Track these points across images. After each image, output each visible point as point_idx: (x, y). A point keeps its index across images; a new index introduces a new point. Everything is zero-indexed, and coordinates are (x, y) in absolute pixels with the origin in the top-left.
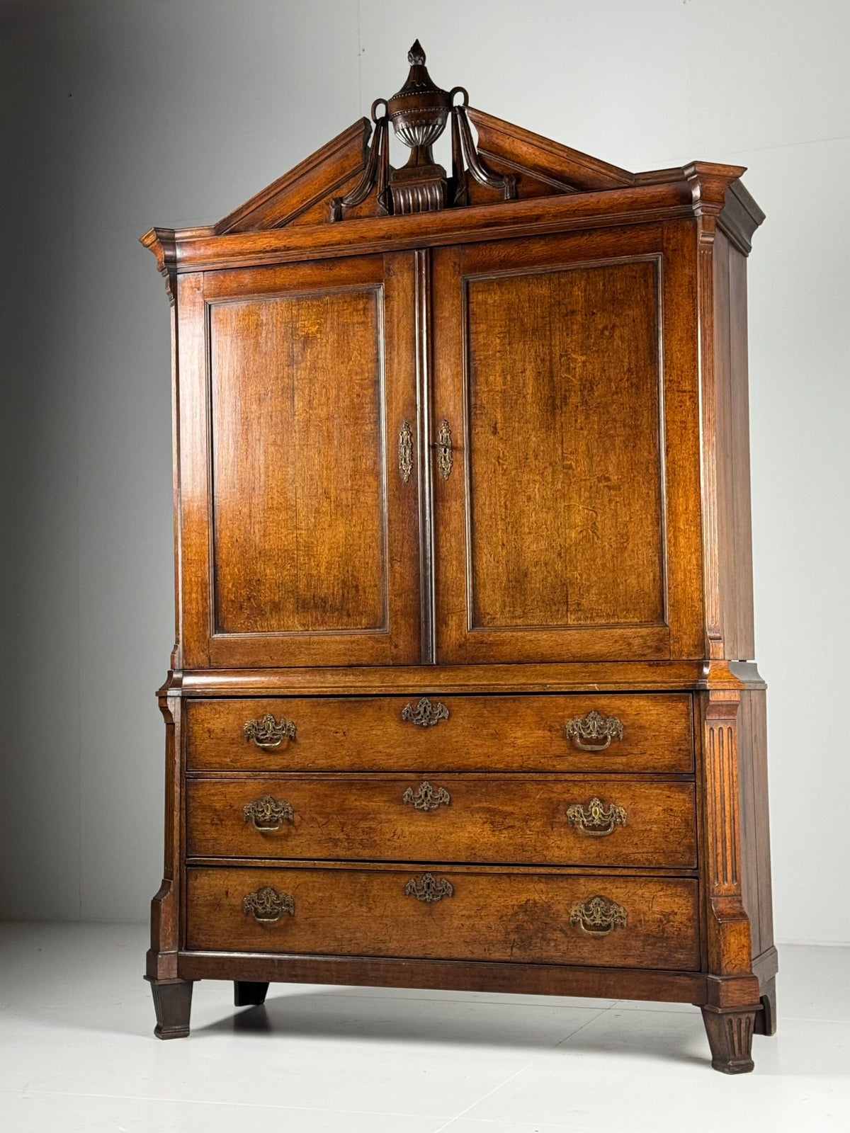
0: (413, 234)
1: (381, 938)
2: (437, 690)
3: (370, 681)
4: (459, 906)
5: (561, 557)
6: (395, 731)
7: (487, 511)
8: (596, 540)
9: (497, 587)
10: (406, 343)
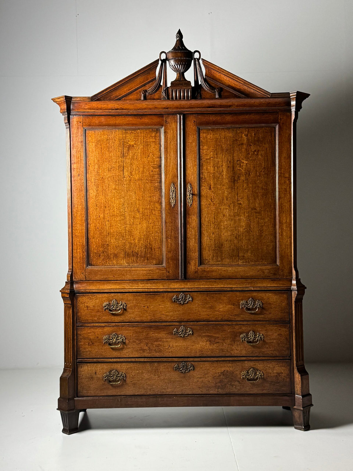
0: (178, 108)
1: (163, 388)
2: (188, 290)
3: (158, 286)
4: (197, 374)
5: (237, 239)
6: (169, 306)
7: (207, 220)
8: (250, 232)
9: (210, 249)
10: (173, 151)
